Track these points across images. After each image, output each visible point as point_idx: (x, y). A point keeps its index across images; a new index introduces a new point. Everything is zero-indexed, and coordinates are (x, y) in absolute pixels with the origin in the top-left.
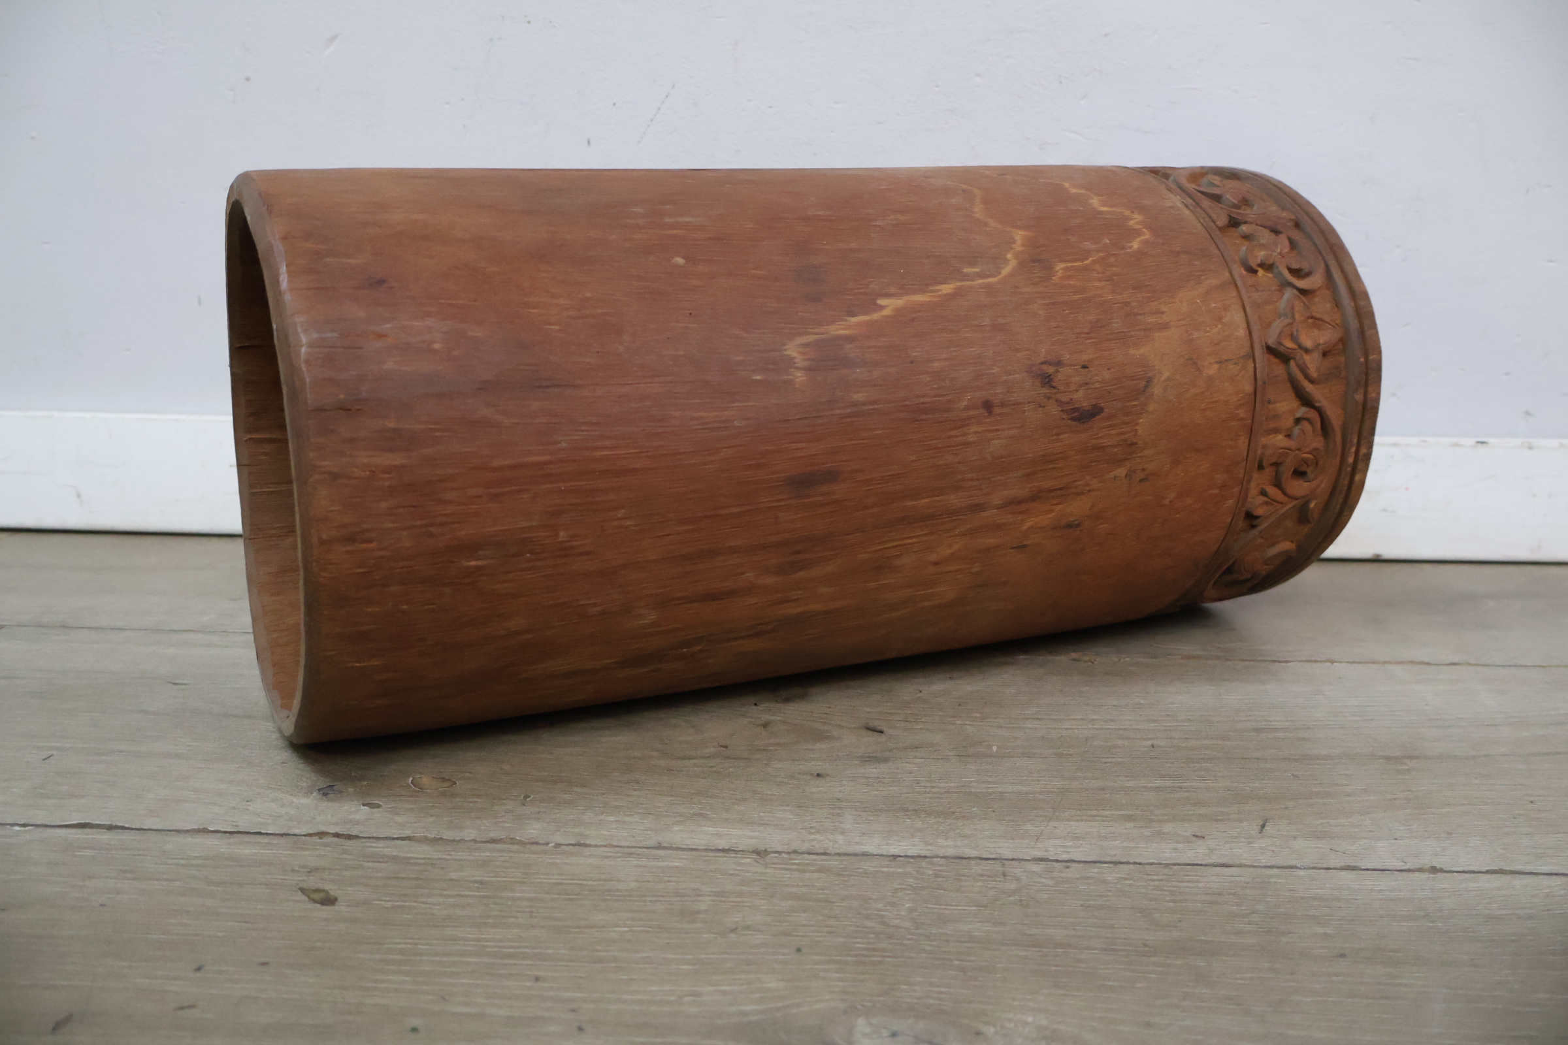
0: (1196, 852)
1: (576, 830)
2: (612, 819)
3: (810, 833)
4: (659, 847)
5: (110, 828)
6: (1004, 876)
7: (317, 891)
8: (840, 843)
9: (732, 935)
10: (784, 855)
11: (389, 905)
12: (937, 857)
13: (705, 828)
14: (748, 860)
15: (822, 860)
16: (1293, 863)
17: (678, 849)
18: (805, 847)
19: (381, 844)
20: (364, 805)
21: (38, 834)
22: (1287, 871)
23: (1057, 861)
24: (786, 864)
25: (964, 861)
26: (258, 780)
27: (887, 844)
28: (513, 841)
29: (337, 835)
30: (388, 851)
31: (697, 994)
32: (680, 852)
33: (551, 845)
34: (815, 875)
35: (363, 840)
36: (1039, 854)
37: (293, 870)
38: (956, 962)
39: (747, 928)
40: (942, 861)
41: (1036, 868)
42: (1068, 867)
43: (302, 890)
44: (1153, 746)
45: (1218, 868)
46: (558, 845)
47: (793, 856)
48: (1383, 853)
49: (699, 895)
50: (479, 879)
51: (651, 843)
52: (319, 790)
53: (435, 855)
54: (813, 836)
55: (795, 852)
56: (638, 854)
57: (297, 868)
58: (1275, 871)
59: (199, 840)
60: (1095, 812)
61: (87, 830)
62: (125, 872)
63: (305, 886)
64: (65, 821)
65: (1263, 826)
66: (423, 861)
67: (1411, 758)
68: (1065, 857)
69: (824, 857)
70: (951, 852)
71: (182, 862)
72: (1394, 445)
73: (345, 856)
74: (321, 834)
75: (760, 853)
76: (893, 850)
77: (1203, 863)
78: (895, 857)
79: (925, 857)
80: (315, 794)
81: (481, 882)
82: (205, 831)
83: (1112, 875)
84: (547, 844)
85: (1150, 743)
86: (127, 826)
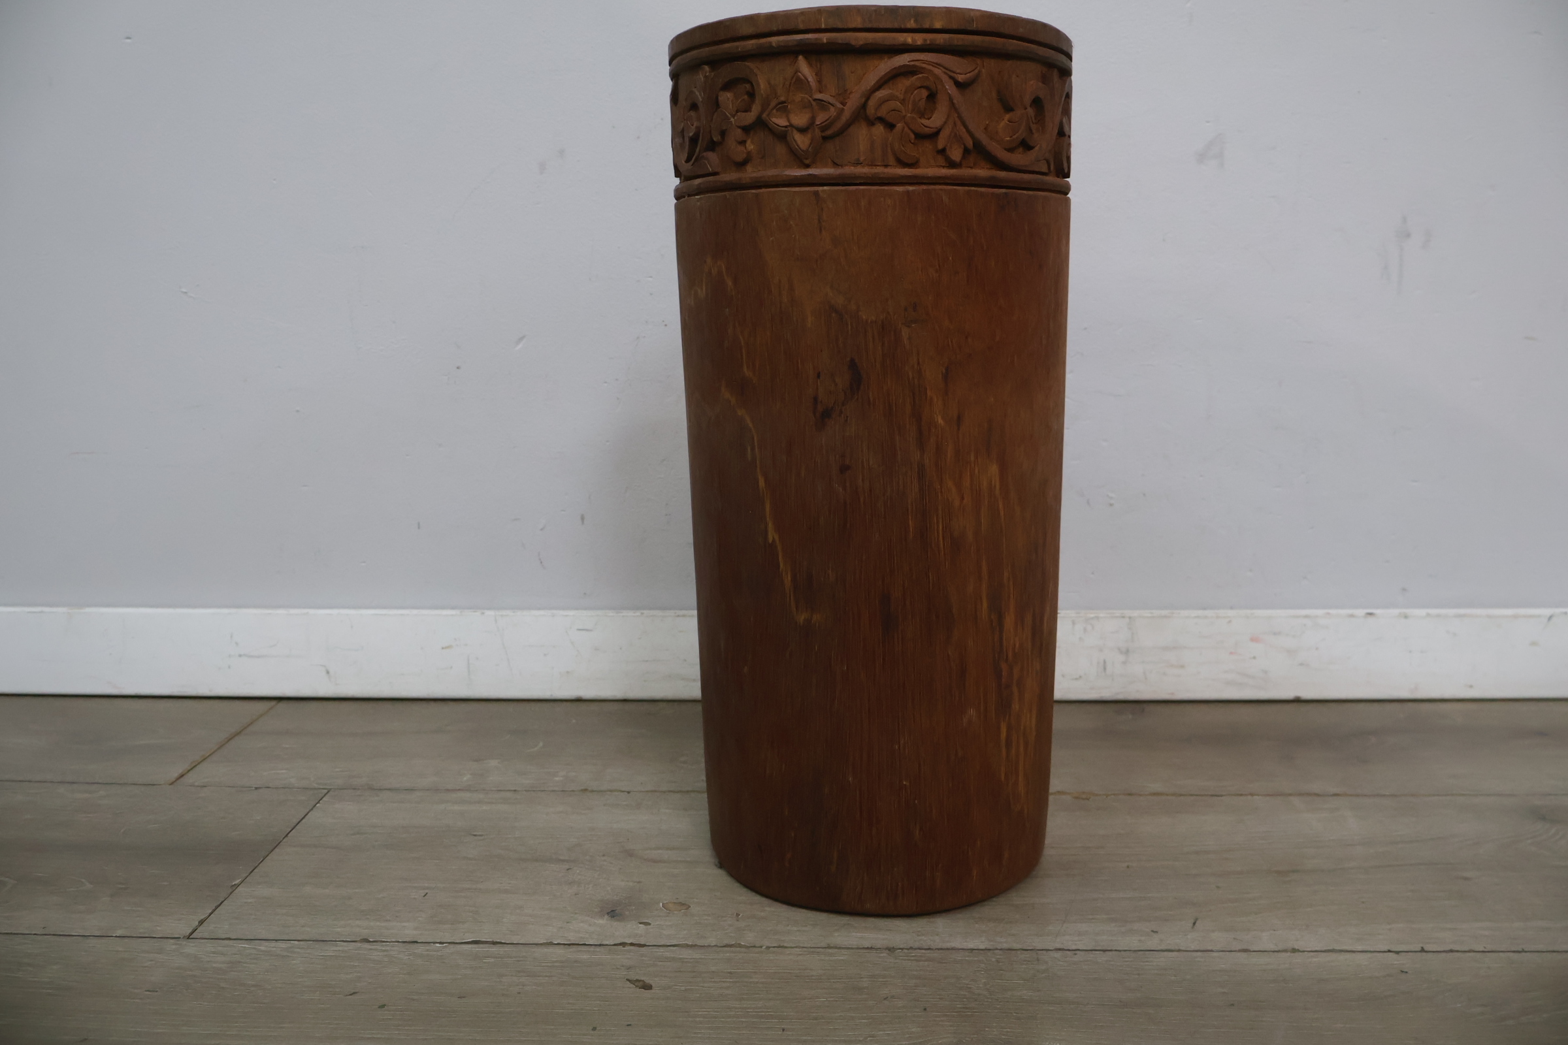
0: (1153, 943)
1: (776, 937)
2: (795, 929)
3: (918, 936)
4: (829, 947)
5: (494, 943)
6: (1038, 960)
7: (637, 981)
8: (937, 942)
9: (886, 1002)
10: (906, 951)
11: (683, 988)
12: (997, 949)
13: (854, 934)
14: (885, 955)
15: (929, 953)
16: (1209, 948)
17: (840, 948)
18: (916, 945)
19: (662, 949)
20: (641, 923)
21: (452, 948)
22: (1206, 954)
23: (1069, 950)
24: (907, 956)
25: (1013, 952)
26: (565, 907)
27: (966, 942)
28: (740, 946)
29: (632, 944)
30: (668, 954)
31: (873, 1036)
32: (843, 951)
33: (764, 947)
34: (926, 963)
35: (650, 947)
36: (1058, 946)
37: (618, 968)
38: (1015, 1014)
39: (893, 997)
40: (1000, 952)
41: (1058, 955)
42: (1076, 954)
43: (628, 980)
44: (1128, 867)
45: (1165, 953)
46: (768, 948)
47: (910, 951)
48: (1266, 941)
49: (862, 978)
50: (729, 971)
51: (823, 945)
52: (608, 913)
53: (697, 956)
54: (920, 938)
55: (911, 948)
56: (818, 952)
57: (619, 967)
58: (1199, 954)
59: (550, 950)
60: (1090, 917)
61: (481, 945)
62: (519, 972)
63: (629, 978)
64: (464, 939)
65: (1194, 924)
66: (692, 960)
67: (1293, 871)
68: (1074, 947)
69: (929, 951)
70: (1005, 946)
71: (549, 964)
72: (1306, 617)
73: (644, 958)
74: (623, 944)
75: (891, 950)
76: (971, 945)
77: (1156, 949)
78: (972, 950)
79: (990, 950)
80: (606, 917)
81: (730, 973)
82: (551, 944)
83: (1102, 958)
84: (761, 947)
85: (1126, 864)
86: (503, 941)
